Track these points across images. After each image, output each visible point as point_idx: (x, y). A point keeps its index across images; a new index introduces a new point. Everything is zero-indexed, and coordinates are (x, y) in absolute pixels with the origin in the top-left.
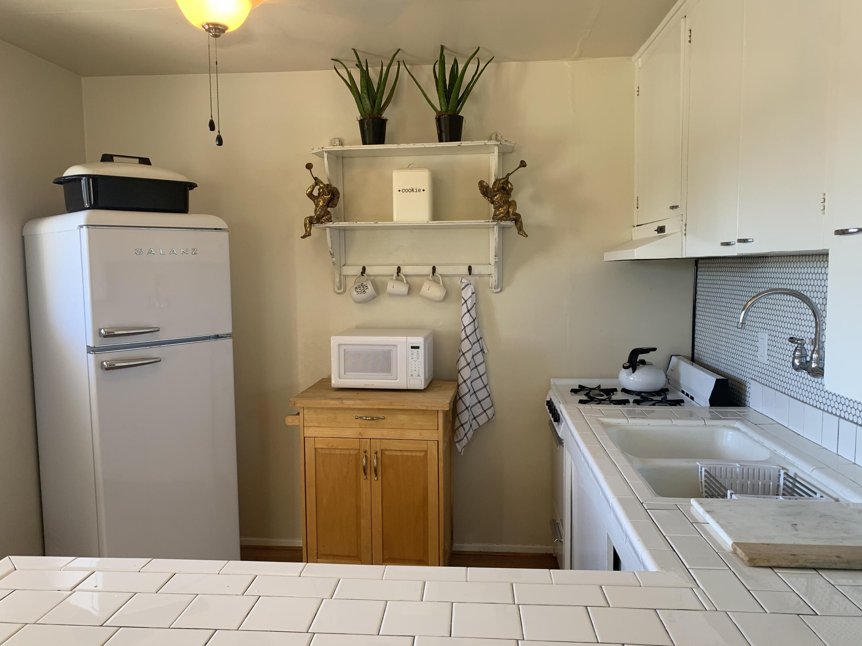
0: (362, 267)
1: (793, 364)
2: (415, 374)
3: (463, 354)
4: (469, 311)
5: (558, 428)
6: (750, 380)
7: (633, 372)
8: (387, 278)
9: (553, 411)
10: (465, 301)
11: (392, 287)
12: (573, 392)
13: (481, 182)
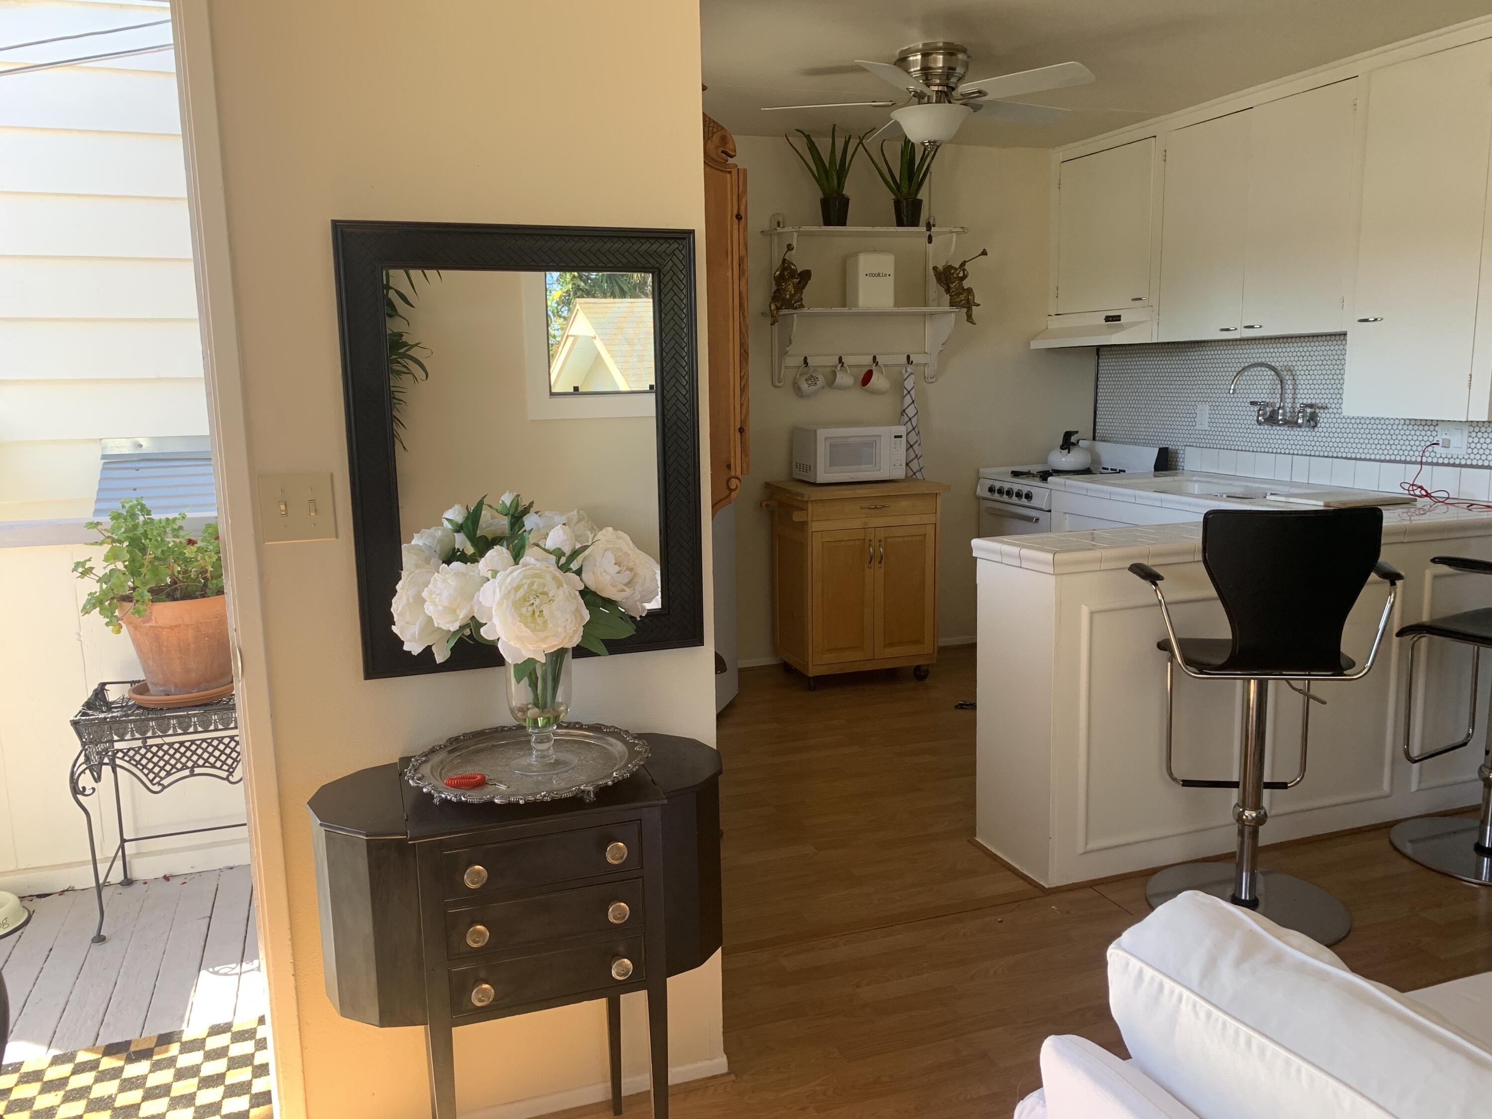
0: (803, 358)
2: (898, 463)
3: (912, 446)
4: (913, 402)
5: (1034, 502)
6: (1183, 448)
7: (1069, 453)
8: (829, 369)
9: (1009, 493)
10: (909, 392)
11: (843, 379)
12: (1014, 476)
13: (935, 268)
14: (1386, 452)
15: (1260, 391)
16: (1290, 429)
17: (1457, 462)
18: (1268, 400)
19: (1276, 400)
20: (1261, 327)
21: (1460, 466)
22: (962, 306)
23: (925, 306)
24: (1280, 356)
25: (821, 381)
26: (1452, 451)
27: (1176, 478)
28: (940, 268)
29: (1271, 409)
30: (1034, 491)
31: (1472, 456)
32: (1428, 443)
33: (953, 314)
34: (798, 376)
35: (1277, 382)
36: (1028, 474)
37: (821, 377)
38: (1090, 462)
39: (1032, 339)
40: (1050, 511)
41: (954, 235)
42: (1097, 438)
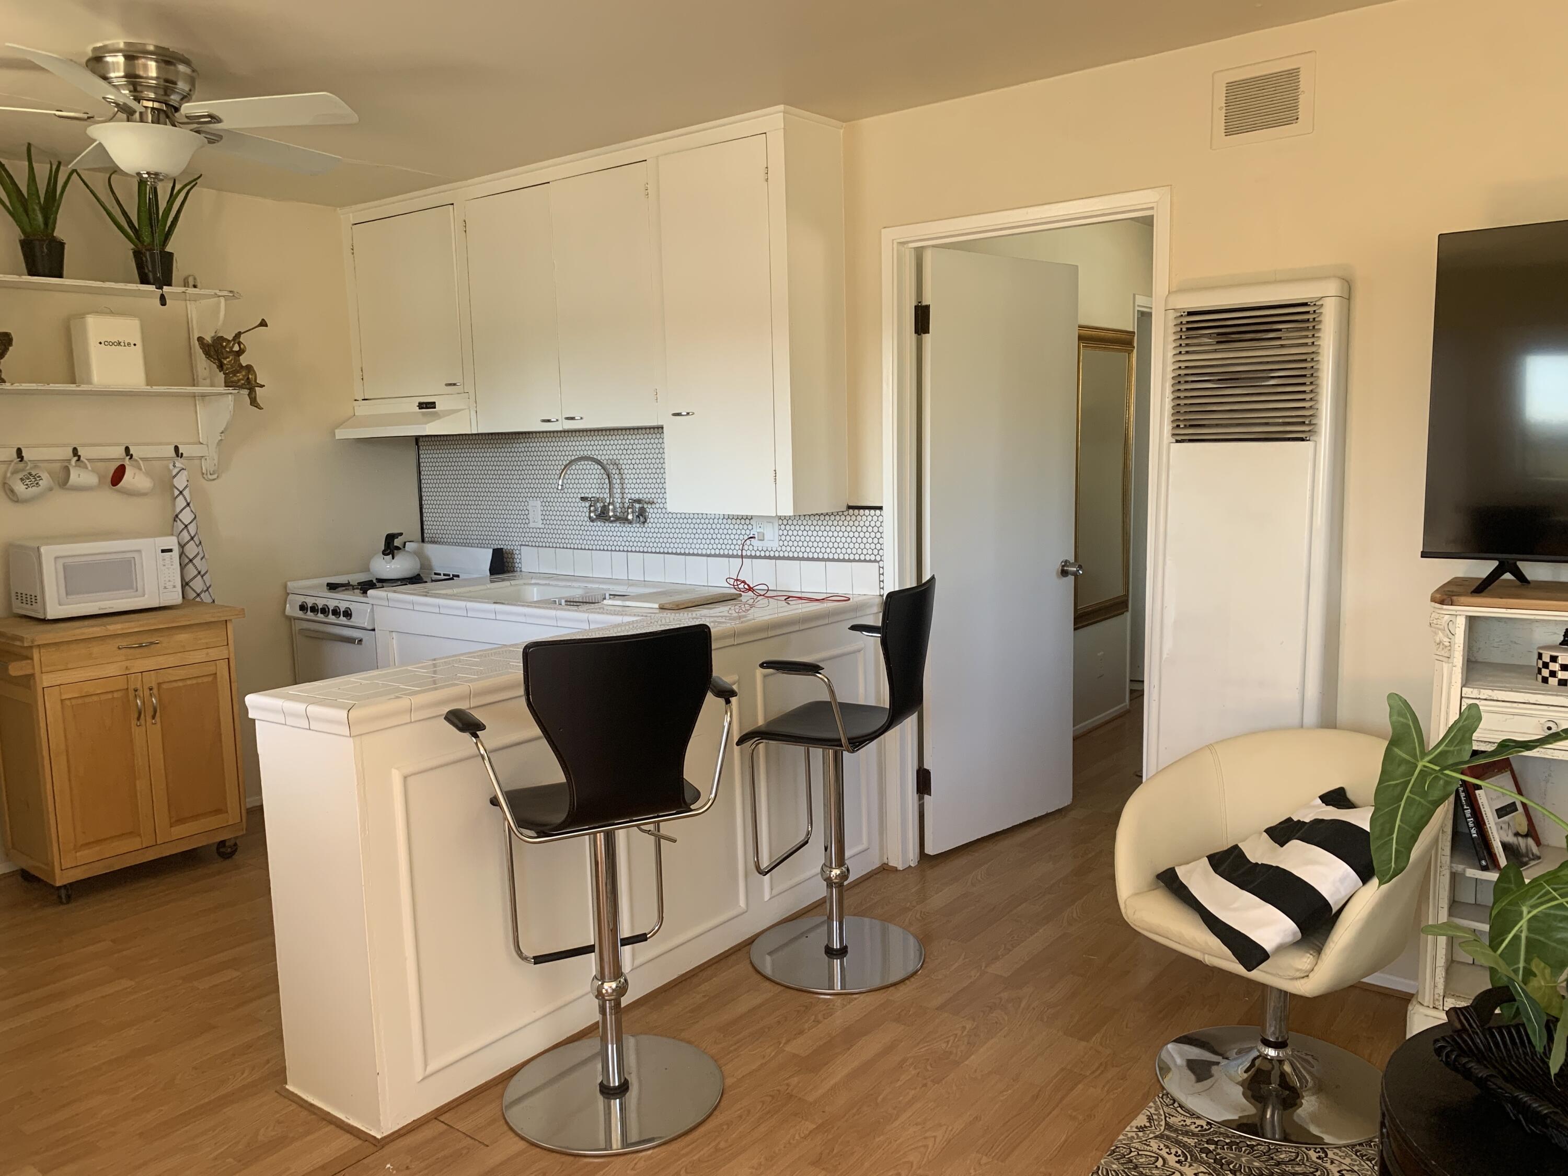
0: (15, 449)
1: (590, 517)
2: (170, 585)
3: (191, 561)
4: (188, 504)
5: (355, 621)
6: (519, 547)
7: (393, 558)
8: (58, 465)
9: (324, 611)
10: (181, 492)
11: (77, 476)
12: (330, 589)
13: (200, 339)
14: (710, 546)
15: (590, 486)
16: (622, 526)
17: (772, 554)
18: (598, 496)
19: (605, 496)
20: (581, 418)
21: (774, 558)
22: (241, 387)
23: (194, 386)
24: (605, 450)
25: (45, 481)
26: (767, 544)
27: (513, 582)
28: (208, 339)
29: (602, 504)
30: (353, 607)
31: (784, 548)
32: (746, 537)
33: (230, 396)
34: (9, 475)
35: (605, 476)
36: (346, 586)
37: (45, 476)
38: (419, 566)
39: (338, 426)
40: (374, 630)
41: (222, 300)
42: (427, 539)
